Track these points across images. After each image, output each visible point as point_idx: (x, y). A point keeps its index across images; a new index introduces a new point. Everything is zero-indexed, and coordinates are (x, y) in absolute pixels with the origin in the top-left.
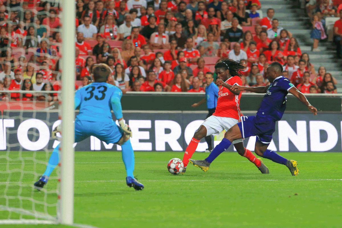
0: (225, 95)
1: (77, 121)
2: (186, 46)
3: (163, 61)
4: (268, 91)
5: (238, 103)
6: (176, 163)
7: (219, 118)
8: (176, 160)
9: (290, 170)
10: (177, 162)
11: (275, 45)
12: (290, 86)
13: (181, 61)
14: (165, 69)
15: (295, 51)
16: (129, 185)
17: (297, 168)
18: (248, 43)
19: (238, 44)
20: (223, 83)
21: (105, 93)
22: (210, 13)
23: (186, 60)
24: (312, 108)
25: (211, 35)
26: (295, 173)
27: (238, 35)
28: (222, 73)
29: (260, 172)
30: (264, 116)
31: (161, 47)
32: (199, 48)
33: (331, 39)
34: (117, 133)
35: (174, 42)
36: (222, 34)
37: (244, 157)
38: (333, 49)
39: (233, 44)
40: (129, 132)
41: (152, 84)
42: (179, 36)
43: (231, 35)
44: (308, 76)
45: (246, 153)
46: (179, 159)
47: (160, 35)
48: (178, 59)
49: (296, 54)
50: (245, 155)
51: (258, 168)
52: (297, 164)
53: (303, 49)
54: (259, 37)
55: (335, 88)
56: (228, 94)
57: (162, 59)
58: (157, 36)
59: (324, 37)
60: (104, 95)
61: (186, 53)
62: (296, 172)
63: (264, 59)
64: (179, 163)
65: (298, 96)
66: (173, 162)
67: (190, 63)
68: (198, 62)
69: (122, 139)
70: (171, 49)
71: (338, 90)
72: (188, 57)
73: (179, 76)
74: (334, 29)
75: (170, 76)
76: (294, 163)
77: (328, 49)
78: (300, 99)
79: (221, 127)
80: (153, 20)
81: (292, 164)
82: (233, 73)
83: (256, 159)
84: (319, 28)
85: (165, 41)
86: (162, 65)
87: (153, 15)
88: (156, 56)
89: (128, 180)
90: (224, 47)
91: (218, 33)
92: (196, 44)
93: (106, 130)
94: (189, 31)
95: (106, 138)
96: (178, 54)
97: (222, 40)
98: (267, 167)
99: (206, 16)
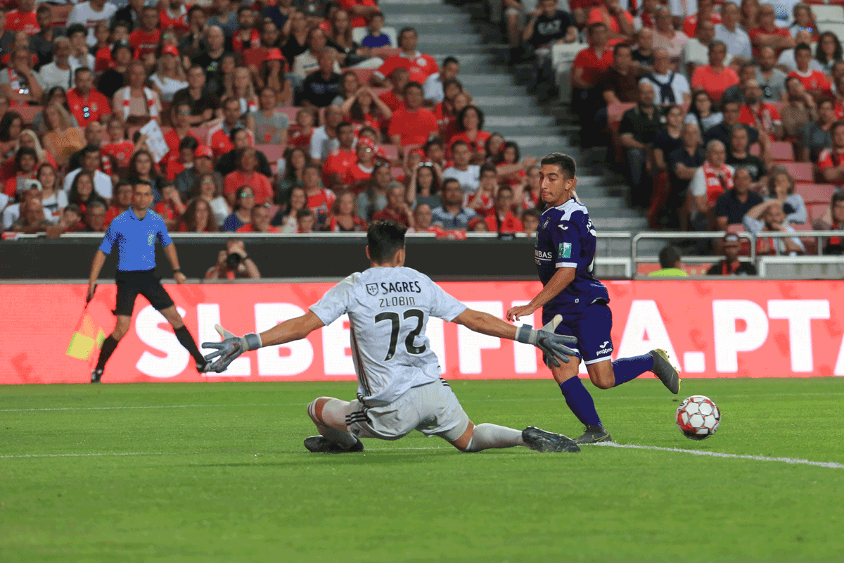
13: (198, 156)
22: (266, 36)
25: (268, 92)
33: (565, 98)
38: (574, 123)
42: (196, 95)
43: (318, 87)
44: (508, 197)
74: (573, 70)
77: (559, 122)
80: (124, 55)
87: (124, 42)
99: (256, 42)
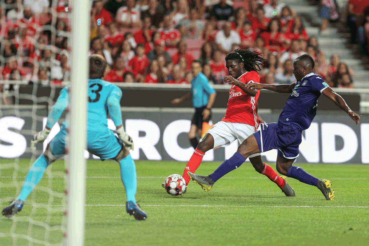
0: (237, 96)
1: (63, 129)
2: (162, 25)
3: (134, 44)
4: (295, 92)
5: (255, 105)
6: (176, 181)
7: (229, 124)
8: (176, 177)
9: (323, 193)
10: (177, 179)
11: (275, 25)
12: (323, 87)
13: (156, 44)
14: (137, 54)
15: (300, 34)
16: (130, 212)
17: (332, 190)
18: (241, 22)
19: (229, 24)
20: (234, 80)
21: (100, 93)
23: (162, 43)
24: (354, 115)
25: (194, 11)
26: (330, 196)
27: (227, 12)
28: (235, 66)
29: (284, 194)
30: (289, 124)
31: (131, 26)
32: (178, 27)
33: (343, 19)
34: (115, 145)
35: (148, 20)
36: (207, 10)
37: (264, 174)
39: (221, 23)
40: (130, 143)
41: (120, 73)
42: (153, 12)
43: (219, 11)
45: (265, 169)
46: (179, 175)
47: (129, 11)
48: (152, 40)
49: (301, 37)
50: (264, 171)
51: (281, 189)
52: (330, 184)
53: (310, 31)
54: (254, 15)
55: (351, 81)
56: (241, 94)
57: (132, 42)
58: (125, 12)
59: (335, 16)
60: (98, 96)
61: (162, 34)
62: (331, 194)
63: (261, 43)
64: (180, 180)
65: (334, 99)
66: (172, 180)
67: (168, 47)
68: (178, 46)
69: (122, 152)
70: (144, 28)
71: (356, 84)
72: (165, 39)
73: (155, 63)
74: (347, 7)
75: (143, 64)
76: (328, 183)
78: (336, 102)
79: (232, 136)
81: (324, 185)
82: (249, 67)
83: (278, 178)
84: (328, 5)
85: (135, 18)
86: (132, 49)
88: (125, 37)
89: (128, 205)
90: (210, 27)
91: (202, 10)
92: (174, 23)
93: (101, 142)
94: (165, 7)
95: (101, 152)
96: (153, 35)
97: (208, 19)
98: (293, 188)
